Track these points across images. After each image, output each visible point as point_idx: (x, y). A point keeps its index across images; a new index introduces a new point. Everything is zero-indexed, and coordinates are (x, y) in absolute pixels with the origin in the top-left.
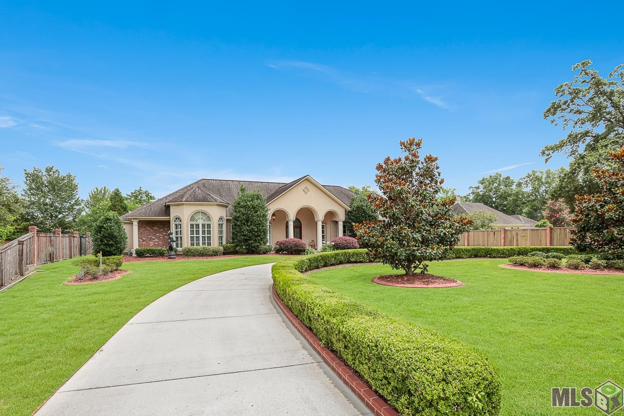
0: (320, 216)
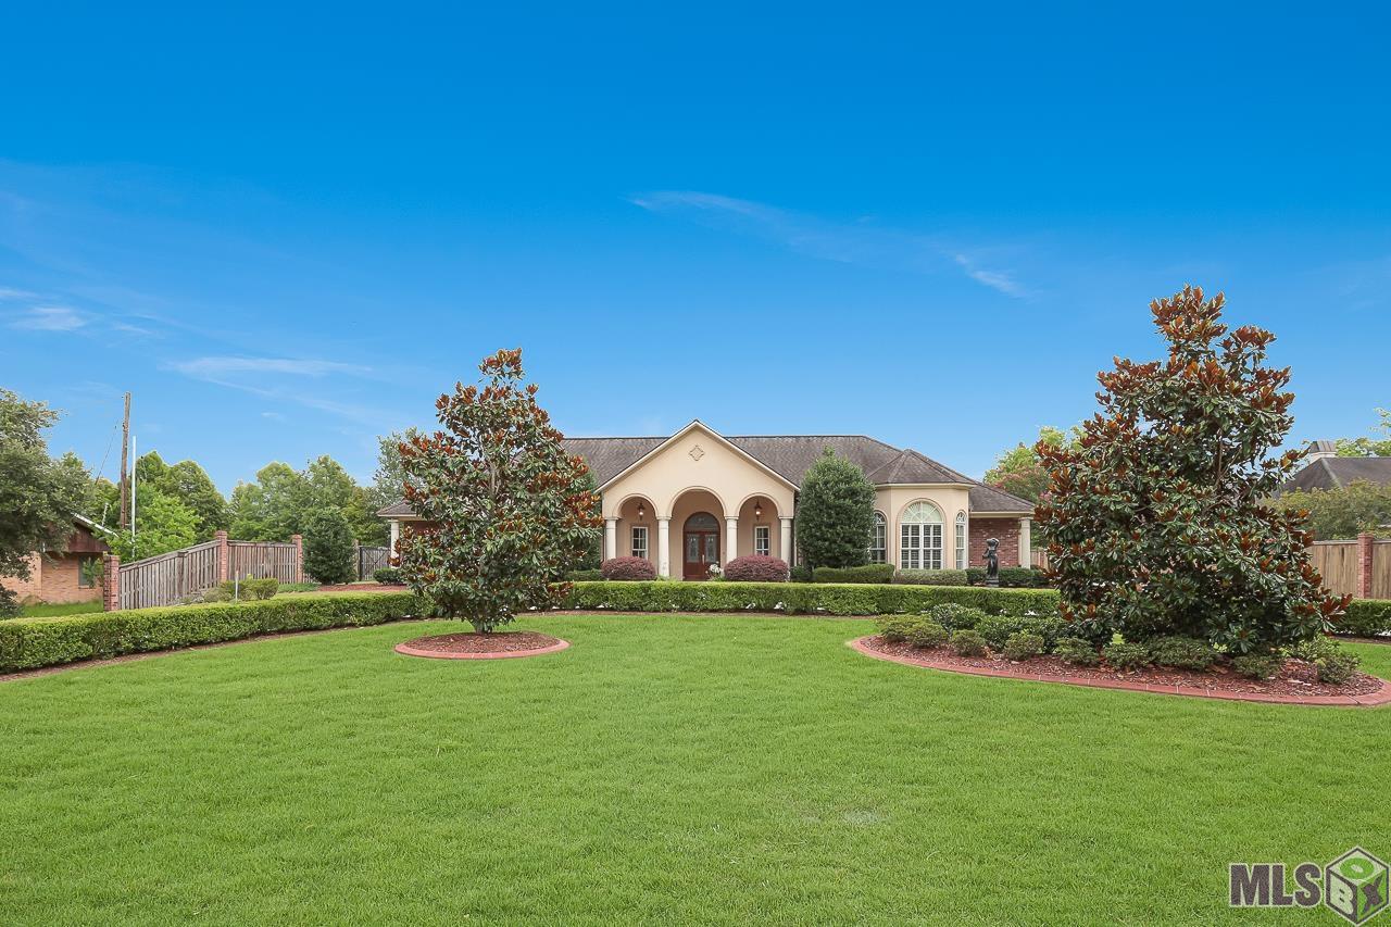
0: (731, 509)
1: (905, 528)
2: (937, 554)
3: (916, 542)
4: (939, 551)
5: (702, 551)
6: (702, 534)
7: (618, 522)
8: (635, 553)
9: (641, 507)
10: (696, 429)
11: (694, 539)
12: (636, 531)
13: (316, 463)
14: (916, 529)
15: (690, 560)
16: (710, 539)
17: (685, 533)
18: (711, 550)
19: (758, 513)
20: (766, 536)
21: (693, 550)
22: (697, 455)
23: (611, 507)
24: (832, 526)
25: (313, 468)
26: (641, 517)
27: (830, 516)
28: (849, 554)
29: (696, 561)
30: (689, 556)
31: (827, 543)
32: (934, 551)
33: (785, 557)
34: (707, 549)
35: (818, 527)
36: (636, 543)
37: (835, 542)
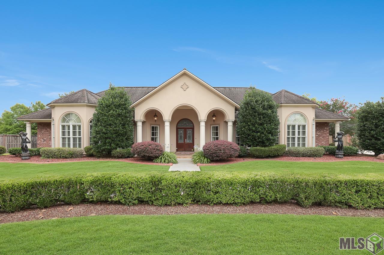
1: (289, 126)
2: (304, 139)
3: (294, 133)
4: (305, 137)
5: (185, 137)
6: (185, 129)
7: (143, 123)
8: (152, 139)
9: (155, 116)
10: (185, 74)
11: (181, 132)
12: (153, 128)
13: (35, 104)
14: (294, 127)
15: (179, 142)
16: (189, 132)
17: (177, 129)
18: (189, 137)
19: (214, 119)
20: (217, 130)
21: (181, 137)
22: (185, 88)
23: (139, 115)
24: (261, 124)
25: (34, 106)
26: (155, 120)
27: (260, 119)
28: (270, 139)
29: (183, 142)
30: (179, 140)
31: (259, 134)
32: (302, 137)
33: (230, 139)
34: (187, 136)
35: (253, 125)
36: (153, 134)
37: (263, 133)
